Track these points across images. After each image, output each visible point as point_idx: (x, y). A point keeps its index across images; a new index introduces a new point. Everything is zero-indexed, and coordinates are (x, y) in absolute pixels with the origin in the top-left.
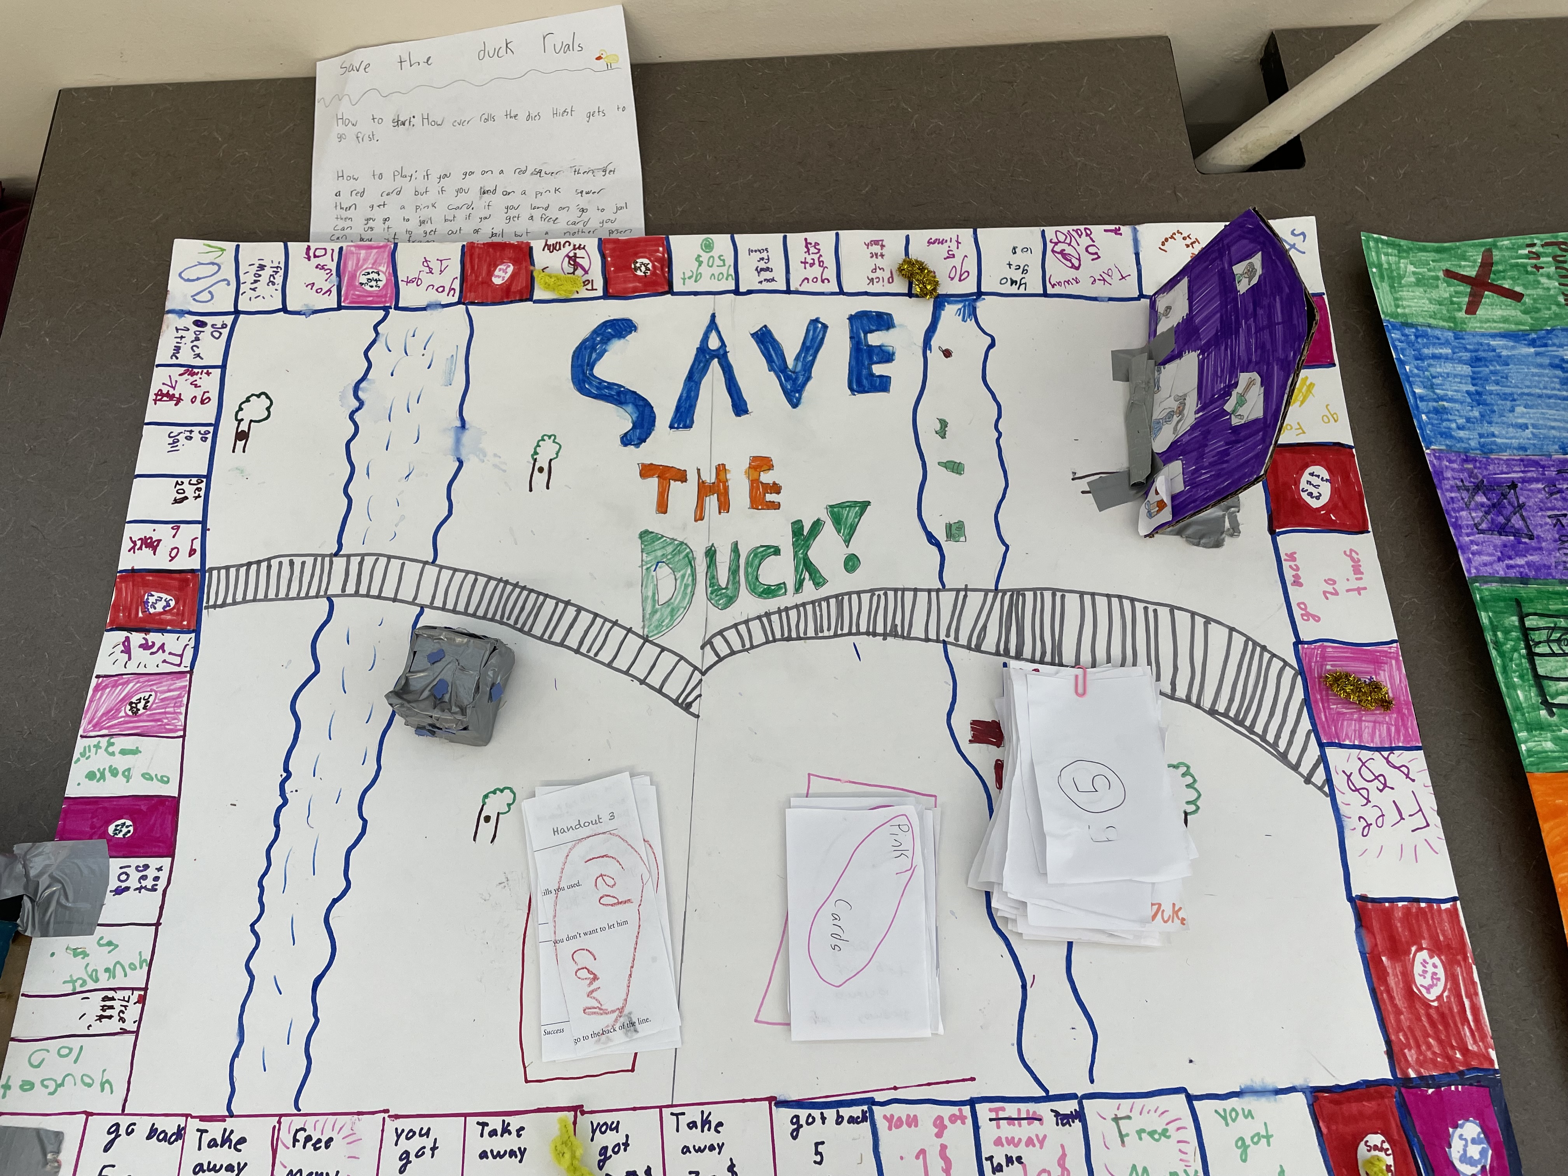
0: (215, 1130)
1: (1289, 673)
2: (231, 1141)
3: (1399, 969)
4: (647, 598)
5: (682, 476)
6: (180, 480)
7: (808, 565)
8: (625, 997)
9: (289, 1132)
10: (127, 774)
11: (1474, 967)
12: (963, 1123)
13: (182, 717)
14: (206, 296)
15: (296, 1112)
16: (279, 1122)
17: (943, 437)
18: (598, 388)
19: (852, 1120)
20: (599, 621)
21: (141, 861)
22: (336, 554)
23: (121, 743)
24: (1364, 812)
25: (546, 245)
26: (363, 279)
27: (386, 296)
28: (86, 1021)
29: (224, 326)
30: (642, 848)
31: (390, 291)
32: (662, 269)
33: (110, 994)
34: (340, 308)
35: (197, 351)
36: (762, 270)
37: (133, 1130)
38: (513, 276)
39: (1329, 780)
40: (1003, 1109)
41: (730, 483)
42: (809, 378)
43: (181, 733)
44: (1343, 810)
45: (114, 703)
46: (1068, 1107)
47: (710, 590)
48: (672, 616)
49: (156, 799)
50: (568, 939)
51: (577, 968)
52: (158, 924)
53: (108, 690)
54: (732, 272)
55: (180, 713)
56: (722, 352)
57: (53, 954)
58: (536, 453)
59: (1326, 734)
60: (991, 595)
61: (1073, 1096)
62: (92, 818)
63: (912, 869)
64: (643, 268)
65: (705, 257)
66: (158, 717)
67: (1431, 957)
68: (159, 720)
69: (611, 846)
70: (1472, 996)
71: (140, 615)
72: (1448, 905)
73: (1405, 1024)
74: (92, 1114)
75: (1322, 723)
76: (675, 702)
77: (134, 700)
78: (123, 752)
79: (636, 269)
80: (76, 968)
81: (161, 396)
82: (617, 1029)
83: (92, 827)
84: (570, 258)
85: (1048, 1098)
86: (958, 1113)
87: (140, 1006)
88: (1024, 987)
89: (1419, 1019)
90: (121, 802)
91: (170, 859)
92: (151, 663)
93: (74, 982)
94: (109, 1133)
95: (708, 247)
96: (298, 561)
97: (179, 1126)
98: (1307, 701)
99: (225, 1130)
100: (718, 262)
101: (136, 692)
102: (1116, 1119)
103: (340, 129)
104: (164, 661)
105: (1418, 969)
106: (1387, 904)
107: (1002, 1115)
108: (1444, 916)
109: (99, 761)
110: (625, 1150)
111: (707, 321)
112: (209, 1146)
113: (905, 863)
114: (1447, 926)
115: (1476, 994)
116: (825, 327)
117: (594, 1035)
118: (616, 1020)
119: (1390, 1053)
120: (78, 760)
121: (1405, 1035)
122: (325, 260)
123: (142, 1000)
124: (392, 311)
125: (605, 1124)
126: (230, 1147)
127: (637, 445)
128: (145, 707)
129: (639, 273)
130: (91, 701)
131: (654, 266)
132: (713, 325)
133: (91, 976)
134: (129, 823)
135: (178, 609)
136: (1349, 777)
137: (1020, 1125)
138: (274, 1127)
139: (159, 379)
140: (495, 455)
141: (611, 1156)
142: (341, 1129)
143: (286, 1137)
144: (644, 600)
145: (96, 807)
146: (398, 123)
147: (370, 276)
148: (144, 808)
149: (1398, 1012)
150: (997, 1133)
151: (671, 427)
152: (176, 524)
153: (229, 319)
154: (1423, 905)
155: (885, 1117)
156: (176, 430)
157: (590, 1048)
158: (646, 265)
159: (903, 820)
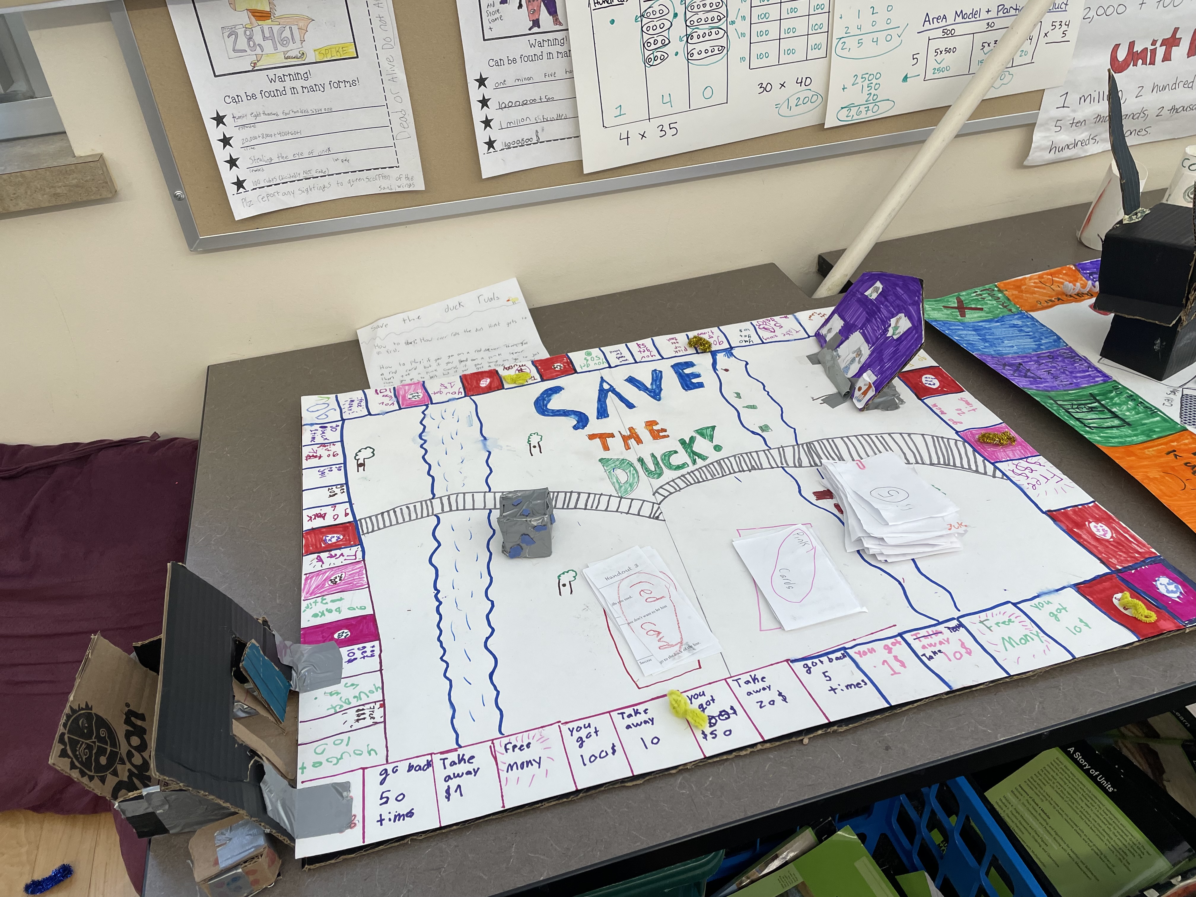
0: (453, 757)
1: (960, 444)
2: (465, 760)
3: (1085, 532)
4: (614, 482)
5: (612, 436)
6: (330, 488)
7: (695, 454)
8: (680, 637)
9: (501, 746)
10: (339, 610)
11: (1120, 522)
12: (900, 644)
13: (365, 579)
14: (324, 416)
15: (501, 736)
16: (493, 743)
17: (740, 398)
18: (552, 413)
19: (837, 659)
20: (592, 496)
21: (361, 646)
22: (433, 498)
23: (329, 598)
24: (1029, 481)
25: (504, 368)
26: (411, 397)
27: (424, 400)
28: (348, 725)
29: (337, 426)
30: (661, 575)
31: (427, 398)
32: (568, 365)
33: (361, 708)
34: (400, 409)
35: (325, 437)
36: (619, 357)
37: (397, 770)
38: (490, 383)
39: (1004, 474)
40: (919, 633)
41: (638, 433)
42: (661, 390)
43: (367, 586)
44: (1018, 483)
45: (320, 582)
46: (954, 623)
47: (647, 473)
48: (631, 487)
49: (360, 618)
50: (635, 620)
51: (646, 631)
52: (381, 670)
53: (314, 578)
54: (604, 360)
55: (363, 578)
56: (612, 389)
57: (316, 698)
58: (529, 441)
59: (992, 459)
60: (796, 447)
61: (953, 619)
62: (322, 633)
63: (814, 548)
64: (559, 367)
65: (589, 358)
66: (349, 582)
67: (1098, 524)
68: (351, 583)
69: (643, 577)
70: (1127, 532)
71: (323, 545)
72: (1092, 504)
73: (1103, 550)
74: (367, 768)
75: (987, 456)
76: (649, 517)
77: (332, 578)
78: (332, 601)
79: (555, 368)
80: (335, 700)
81: (309, 457)
82: (682, 651)
83: (323, 637)
84: (519, 370)
85: (940, 623)
86: (895, 641)
87: (383, 709)
88: (900, 583)
89: (1107, 547)
90: (338, 623)
91: (378, 641)
92: (338, 562)
93: (334, 708)
94: (381, 775)
95: (589, 354)
96: (411, 507)
97: (428, 760)
98: (975, 450)
99: (459, 755)
100: (596, 358)
101: (333, 575)
102: (981, 622)
103: (378, 350)
104: (345, 560)
105: (1094, 530)
106: (1063, 511)
107: (919, 636)
108: (1093, 509)
109: (319, 607)
110: (714, 702)
111: (600, 380)
112: (451, 765)
113: (808, 547)
114: (1097, 512)
115: (1129, 531)
116: (661, 372)
117: (670, 657)
118: (680, 647)
119: (1102, 562)
120: (305, 611)
121: (1105, 554)
122: (388, 393)
123: (383, 706)
124: (430, 405)
125: (696, 694)
126: (465, 762)
127: (583, 428)
128: (340, 580)
129: (557, 369)
130: (305, 585)
131: (564, 365)
132: (602, 380)
133: (345, 703)
134: (346, 631)
135: (346, 539)
136: (1013, 471)
137: (932, 638)
138: (491, 747)
139: (306, 451)
140: (507, 446)
141: (706, 708)
142: (534, 737)
143: (500, 749)
144: (613, 484)
145: (323, 628)
146: (408, 343)
147: (414, 395)
148: (354, 623)
149: (1096, 547)
150: (921, 644)
151: (598, 418)
152: (334, 505)
153: (340, 423)
154: (1080, 507)
155: (855, 653)
156: (322, 469)
157: (670, 664)
158: (560, 366)
159: (798, 531)
